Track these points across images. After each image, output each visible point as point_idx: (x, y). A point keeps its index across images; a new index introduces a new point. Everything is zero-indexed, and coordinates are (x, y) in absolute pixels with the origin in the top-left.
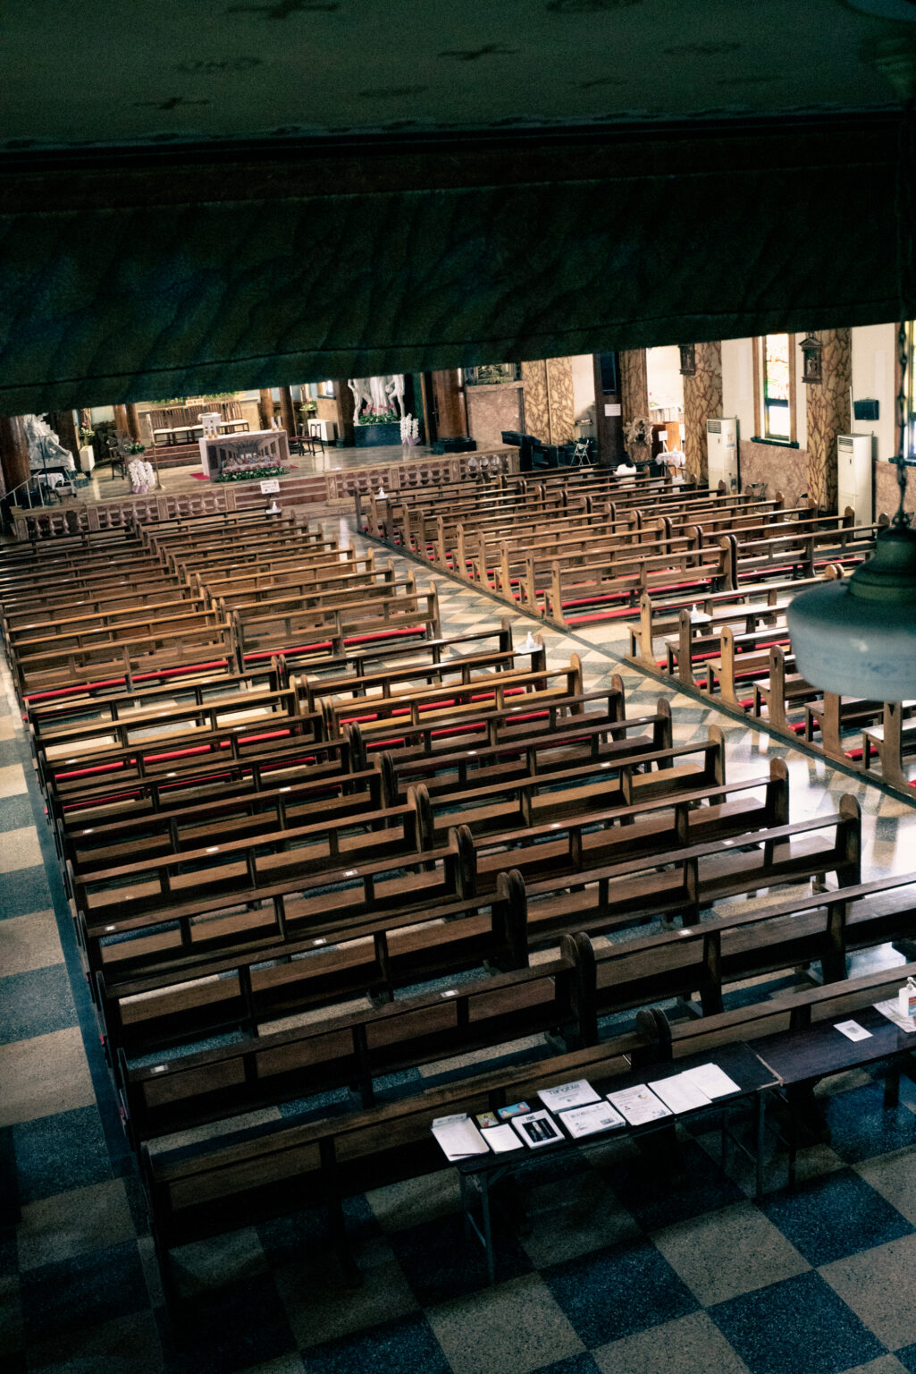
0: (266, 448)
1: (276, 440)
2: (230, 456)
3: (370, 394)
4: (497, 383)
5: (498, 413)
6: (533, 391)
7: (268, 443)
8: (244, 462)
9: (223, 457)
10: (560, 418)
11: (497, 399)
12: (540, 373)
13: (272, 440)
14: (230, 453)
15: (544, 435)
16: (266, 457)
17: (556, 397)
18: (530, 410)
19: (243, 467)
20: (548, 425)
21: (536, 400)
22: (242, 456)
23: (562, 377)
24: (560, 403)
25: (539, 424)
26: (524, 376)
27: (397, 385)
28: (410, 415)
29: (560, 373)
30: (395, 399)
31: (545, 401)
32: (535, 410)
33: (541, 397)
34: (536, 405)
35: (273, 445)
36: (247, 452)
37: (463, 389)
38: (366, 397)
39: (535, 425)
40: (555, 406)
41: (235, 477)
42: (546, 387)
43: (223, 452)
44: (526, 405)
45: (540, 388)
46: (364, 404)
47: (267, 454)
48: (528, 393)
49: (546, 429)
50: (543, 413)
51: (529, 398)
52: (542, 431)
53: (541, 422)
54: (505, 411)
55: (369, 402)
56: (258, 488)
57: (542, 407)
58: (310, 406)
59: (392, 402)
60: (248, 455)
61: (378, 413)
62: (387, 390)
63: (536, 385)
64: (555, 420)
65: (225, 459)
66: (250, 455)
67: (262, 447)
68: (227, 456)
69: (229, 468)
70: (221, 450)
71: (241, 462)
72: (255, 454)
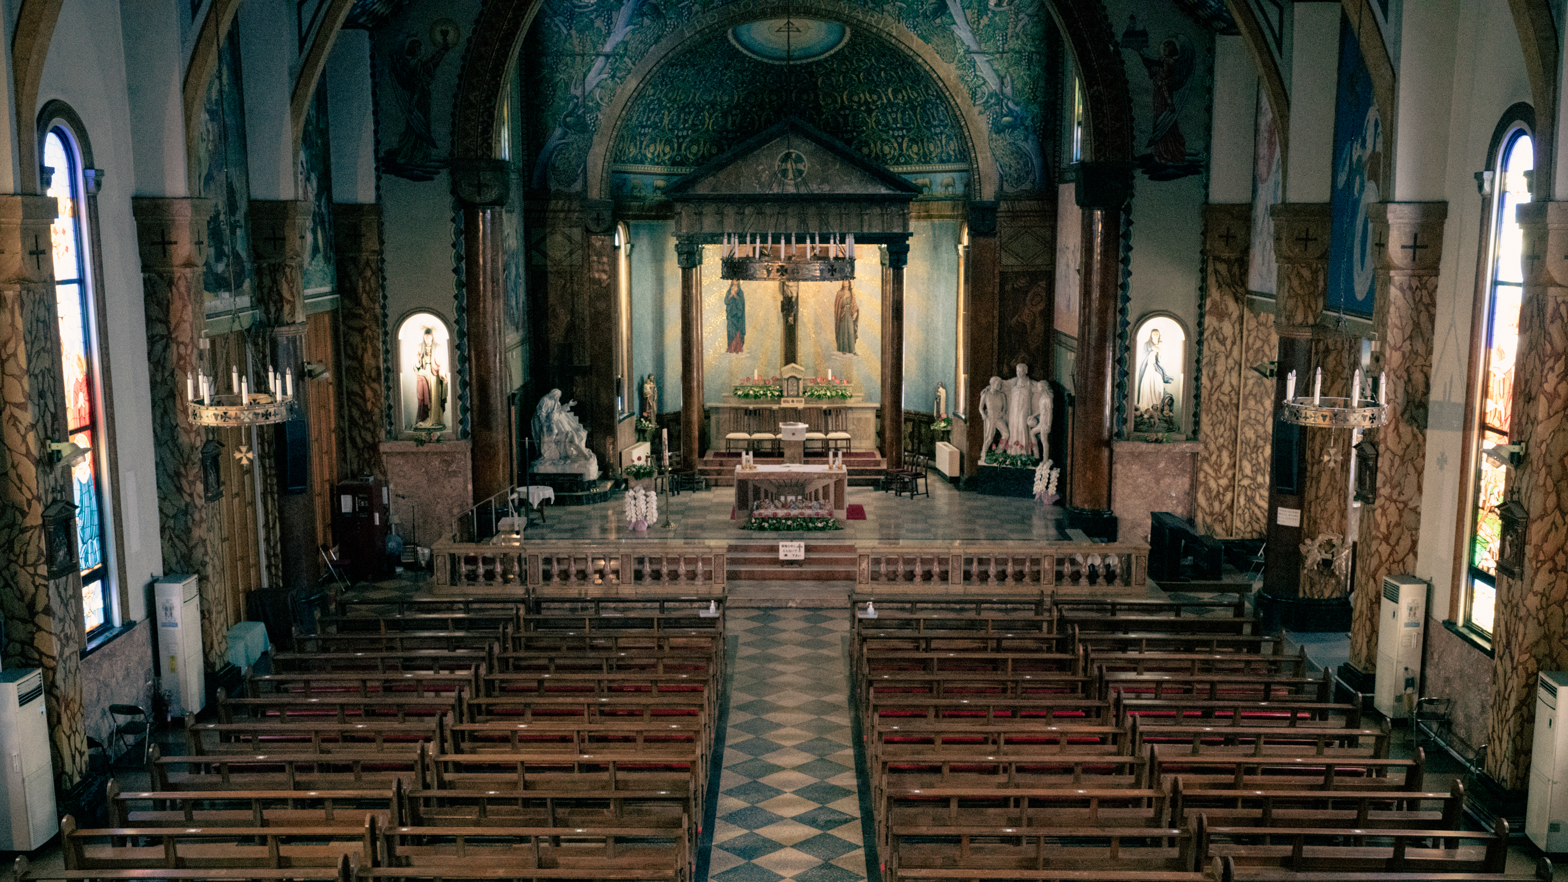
0: (816, 492)
1: (831, 482)
2: (766, 497)
3: (1007, 425)
4: (1157, 441)
5: (1157, 482)
6: (1214, 458)
7: (819, 485)
8: (784, 506)
9: (757, 496)
10: (1250, 499)
11: (1158, 463)
12: (1227, 434)
13: (825, 482)
14: (766, 492)
15: (1223, 521)
16: (814, 503)
17: (1248, 470)
18: (1206, 483)
19: (781, 513)
20: (1231, 507)
21: (1217, 471)
22: (782, 498)
23: (1261, 443)
24: (1254, 479)
25: (1216, 504)
26: (1201, 436)
27: (1042, 418)
28: (1051, 462)
29: (1258, 437)
30: (1037, 435)
31: (1230, 473)
32: (1213, 484)
33: (1224, 468)
34: (1216, 479)
35: (825, 488)
36: (789, 494)
37: (1108, 444)
38: (1001, 427)
39: (1211, 505)
40: (1246, 482)
41: (766, 525)
42: (1232, 454)
43: (757, 490)
44: (1201, 476)
45: (1225, 454)
46: (997, 437)
47: (817, 499)
48: (1206, 460)
49: (1227, 513)
50: (1226, 489)
51: (1206, 467)
52: (1221, 514)
53: (1221, 502)
54: (1168, 480)
55: (1004, 436)
56: (775, 549)
57: (1224, 482)
58: (943, 424)
59: (1034, 440)
60: (790, 498)
61: (1012, 452)
62: (1030, 423)
63: (1219, 449)
64: (1242, 501)
65: (759, 499)
66: (793, 498)
67: (810, 489)
68: (762, 495)
69: (762, 511)
70: (755, 486)
71: (779, 505)
72: (800, 497)
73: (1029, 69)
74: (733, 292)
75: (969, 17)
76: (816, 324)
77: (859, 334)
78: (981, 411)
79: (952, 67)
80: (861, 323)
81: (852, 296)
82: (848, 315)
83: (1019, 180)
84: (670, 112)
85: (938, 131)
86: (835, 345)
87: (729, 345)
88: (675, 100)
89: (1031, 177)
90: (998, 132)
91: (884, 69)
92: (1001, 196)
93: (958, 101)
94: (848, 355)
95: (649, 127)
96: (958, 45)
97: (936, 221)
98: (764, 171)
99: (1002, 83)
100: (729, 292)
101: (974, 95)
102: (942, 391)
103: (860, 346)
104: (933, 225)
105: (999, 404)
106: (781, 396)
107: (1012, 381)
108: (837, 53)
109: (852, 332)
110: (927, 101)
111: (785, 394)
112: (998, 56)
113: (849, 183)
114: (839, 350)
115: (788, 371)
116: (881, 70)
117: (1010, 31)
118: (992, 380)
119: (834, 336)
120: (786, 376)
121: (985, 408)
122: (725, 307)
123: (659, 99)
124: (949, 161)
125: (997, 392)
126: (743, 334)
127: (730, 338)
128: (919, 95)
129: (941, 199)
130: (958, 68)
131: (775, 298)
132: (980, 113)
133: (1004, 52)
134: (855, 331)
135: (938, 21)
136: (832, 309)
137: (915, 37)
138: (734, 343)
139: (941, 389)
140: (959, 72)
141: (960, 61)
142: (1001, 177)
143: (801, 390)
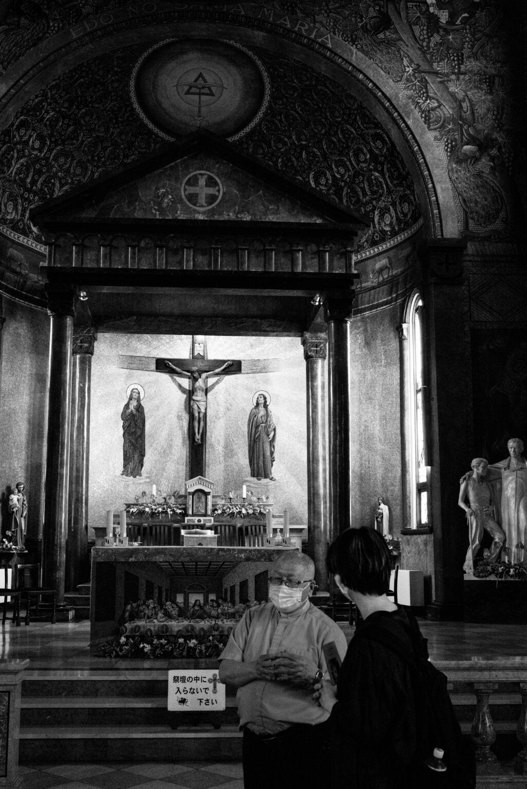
0: (244, 584)
2: (149, 596)
3: (499, 523)
8: (183, 613)
19: (176, 625)
22: (180, 599)
36: (195, 589)
38: (491, 525)
41: (148, 648)
43: (132, 582)
46: (487, 540)
47: (244, 600)
60: (193, 598)
65: (136, 599)
66: (200, 598)
67: (233, 580)
68: (142, 595)
69: (141, 623)
70: (127, 573)
71: (175, 613)
72: (212, 597)
73: (491, 93)
74: (132, 407)
75: (417, 34)
76: (226, 447)
77: (275, 455)
78: (462, 505)
79: (401, 85)
80: (277, 444)
81: (267, 415)
82: (264, 435)
83: (489, 218)
84: (62, 186)
85: (369, 208)
86: (248, 470)
87: (125, 466)
88: (67, 171)
89: (502, 214)
90: (459, 162)
91: (305, 148)
92: (467, 236)
93: (410, 122)
94: (264, 481)
95: (35, 194)
96: (405, 62)
97: (367, 313)
98: (165, 195)
99: (461, 107)
100: (127, 406)
101: (427, 120)
102: (384, 509)
103: (277, 470)
104: (363, 320)
105: (487, 495)
106: (185, 514)
107: (501, 464)
108: (253, 131)
109: (268, 454)
110: (357, 174)
111: (190, 512)
112: (453, 77)
113: (276, 212)
114: (253, 475)
115: (194, 485)
116: (303, 147)
117: (466, 52)
118: (474, 462)
119: (247, 461)
120: (192, 490)
121: (467, 501)
122: (121, 423)
123: (46, 159)
124: (383, 240)
125: (482, 478)
126: (142, 455)
127: (127, 459)
128: (347, 170)
129: (374, 288)
130: (407, 88)
131: (179, 418)
132: (436, 138)
133: (460, 73)
134: (272, 453)
135: (381, 36)
136: (245, 429)
137: (355, 50)
138: (131, 465)
139: (382, 506)
140: (409, 93)
141: (408, 80)
142: (466, 213)
143: (210, 507)
